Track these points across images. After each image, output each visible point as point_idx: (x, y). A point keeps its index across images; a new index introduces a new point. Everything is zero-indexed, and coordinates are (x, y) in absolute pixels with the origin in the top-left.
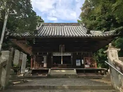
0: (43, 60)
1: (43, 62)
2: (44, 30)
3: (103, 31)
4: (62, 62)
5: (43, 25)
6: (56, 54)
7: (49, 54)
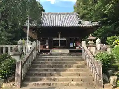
0: (46, 44)
1: (46, 45)
2: (45, 20)
3: (91, 22)
4: (59, 45)
5: (44, 15)
6: (55, 39)
7: (50, 39)
